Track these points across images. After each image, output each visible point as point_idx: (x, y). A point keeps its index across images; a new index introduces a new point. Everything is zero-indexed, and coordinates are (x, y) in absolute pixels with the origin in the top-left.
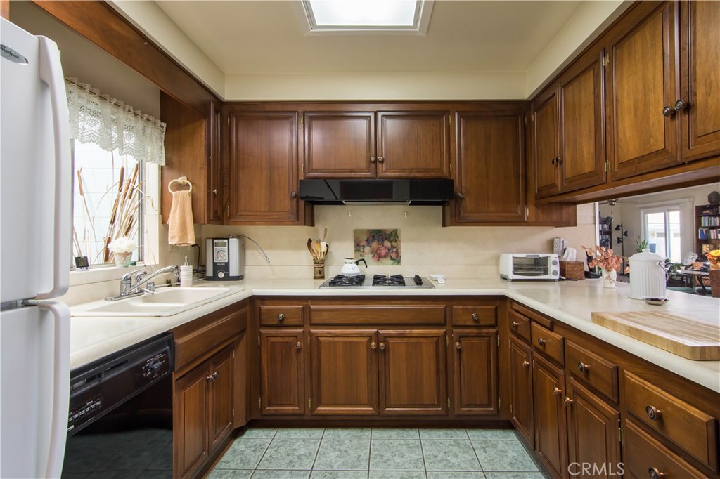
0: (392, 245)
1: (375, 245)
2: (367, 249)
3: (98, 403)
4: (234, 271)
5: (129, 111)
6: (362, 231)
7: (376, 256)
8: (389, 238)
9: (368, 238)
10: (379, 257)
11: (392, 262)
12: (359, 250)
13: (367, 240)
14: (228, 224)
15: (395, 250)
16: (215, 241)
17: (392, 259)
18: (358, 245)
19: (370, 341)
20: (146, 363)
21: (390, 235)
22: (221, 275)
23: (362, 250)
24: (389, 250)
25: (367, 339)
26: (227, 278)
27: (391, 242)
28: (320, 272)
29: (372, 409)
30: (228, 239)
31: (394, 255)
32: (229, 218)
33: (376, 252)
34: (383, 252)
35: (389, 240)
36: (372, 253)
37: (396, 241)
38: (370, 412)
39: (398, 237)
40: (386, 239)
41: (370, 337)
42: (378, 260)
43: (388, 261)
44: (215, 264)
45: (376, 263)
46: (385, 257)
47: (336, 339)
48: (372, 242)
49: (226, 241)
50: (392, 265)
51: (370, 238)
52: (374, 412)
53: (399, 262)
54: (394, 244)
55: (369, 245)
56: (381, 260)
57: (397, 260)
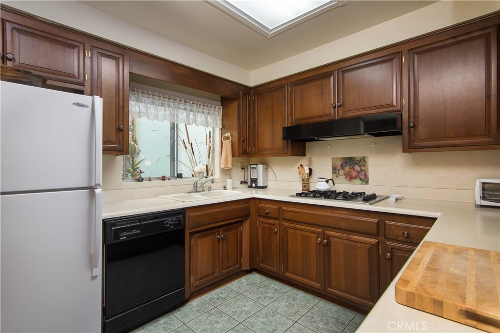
0: (361, 169)
1: (347, 168)
2: (342, 172)
3: (139, 231)
4: (260, 184)
5: (200, 105)
6: (337, 159)
7: (348, 177)
8: (359, 163)
9: (342, 164)
10: (350, 178)
11: (361, 182)
12: (335, 173)
13: (341, 165)
14: (254, 157)
15: (363, 173)
16: (251, 166)
17: (361, 179)
18: (335, 169)
19: (318, 237)
20: (167, 220)
21: (360, 161)
22: (254, 185)
23: (338, 172)
24: (359, 172)
25: (316, 235)
26: (257, 187)
27: (360, 166)
28: (305, 187)
29: (319, 285)
30: (257, 165)
31: (362, 177)
32: (254, 153)
33: (349, 174)
34: (354, 174)
35: (358, 165)
36: (345, 174)
37: (364, 166)
38: (317, 287)
39: (366, 162)
40: (356, 164)
41: (318, 234)
42: (350, 180)
43: (358, 181)
44: (251, 179)
45: (348, 182)
46: (355, 178)
47: (297, 231)
48: (345, 166)
49: (256, 166)
50: (361, 184)
51: (344, 164)
52: (320, 288)
53: (367, 183)
54: (363, 168)
55: (342, 168)
56: (353, 180)
57: (365, 180)
